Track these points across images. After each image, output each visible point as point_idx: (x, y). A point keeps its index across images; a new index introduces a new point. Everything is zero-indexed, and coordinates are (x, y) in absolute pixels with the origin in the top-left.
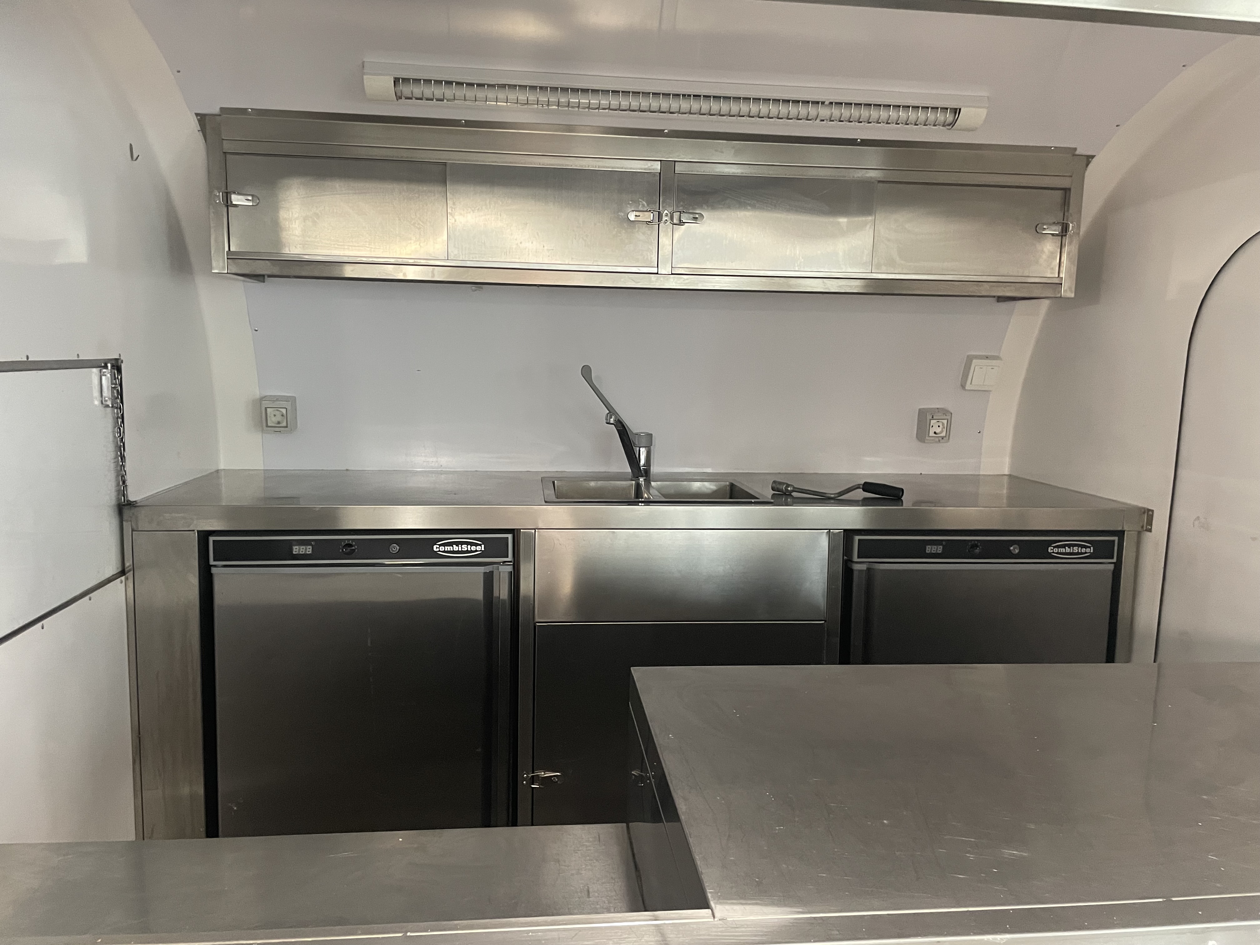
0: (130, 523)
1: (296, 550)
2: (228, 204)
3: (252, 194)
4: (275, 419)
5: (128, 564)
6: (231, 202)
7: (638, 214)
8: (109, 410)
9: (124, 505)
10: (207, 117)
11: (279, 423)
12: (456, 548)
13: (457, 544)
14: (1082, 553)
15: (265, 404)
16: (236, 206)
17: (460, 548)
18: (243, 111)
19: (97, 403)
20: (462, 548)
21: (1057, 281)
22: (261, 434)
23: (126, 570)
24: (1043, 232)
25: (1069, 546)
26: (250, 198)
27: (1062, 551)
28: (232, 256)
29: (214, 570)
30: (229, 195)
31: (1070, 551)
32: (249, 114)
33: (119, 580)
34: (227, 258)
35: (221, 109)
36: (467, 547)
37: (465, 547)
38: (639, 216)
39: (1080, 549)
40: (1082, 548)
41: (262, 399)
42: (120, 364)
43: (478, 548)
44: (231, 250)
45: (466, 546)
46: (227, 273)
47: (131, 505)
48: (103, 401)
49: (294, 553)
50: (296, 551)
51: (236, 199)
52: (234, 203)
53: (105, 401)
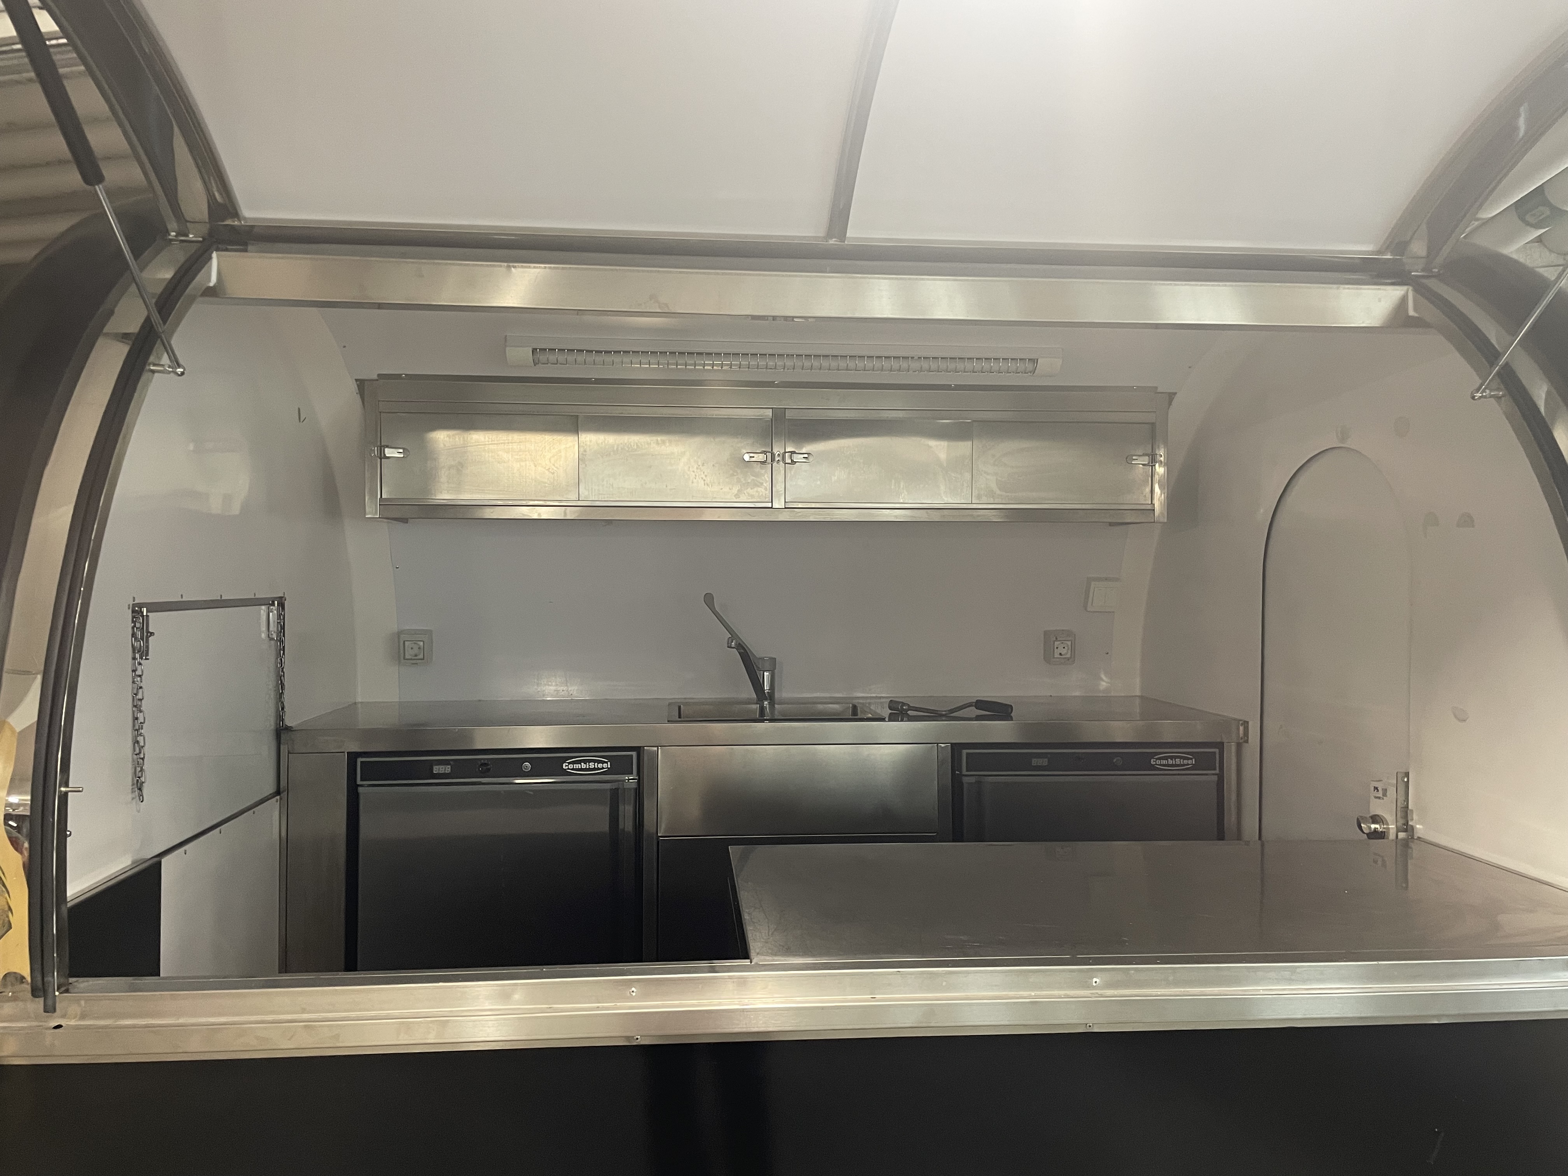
0: (287, 746)
1: (436, 769)
2: (382, 457)
3: (403, 447)
4: (412, 652)
5: (283, 783)
6: (385, 455)
7: (752, 455)
8: (273, 642)
9: (282, 729)
10: (366, 382)
11: (416, 656)
12: (583, 766)
13: (585, 762)
14: (1184, 765)
15: (403, 637)
16: (388, 458)
17: (588, 765)
18: (398, 377)
19: (263, 636)
20: (589, 766)
21: (1149, 507)
22: (397, 666)
23: (281, 790)
24: (1133, 463)
25: (1172, 758)
26: (401, 451)
27: (1164, 763)
28: (385, 504)
29: (360, 789)
30: (382, 448)
31: (1173, 762)
32: (403, 378)
33: (275, 799)
34: (380, 505)
35: (379, 375)
36: (594, 765)
37: (592, 765)
38: (754, 457)
39: (1182, 760)
40: (1183, 760)
41: (399, 633)
42: (283, 601)
43: (605, 765)
44: (383, 497)
45: (593, 763)
46: (379, 518)
47: (288, 729)
48: (270, 635)
49: (435, 772)
50: (436, 771)
51: (389, 452)
52: (387, 455)
53: (271, 635)
